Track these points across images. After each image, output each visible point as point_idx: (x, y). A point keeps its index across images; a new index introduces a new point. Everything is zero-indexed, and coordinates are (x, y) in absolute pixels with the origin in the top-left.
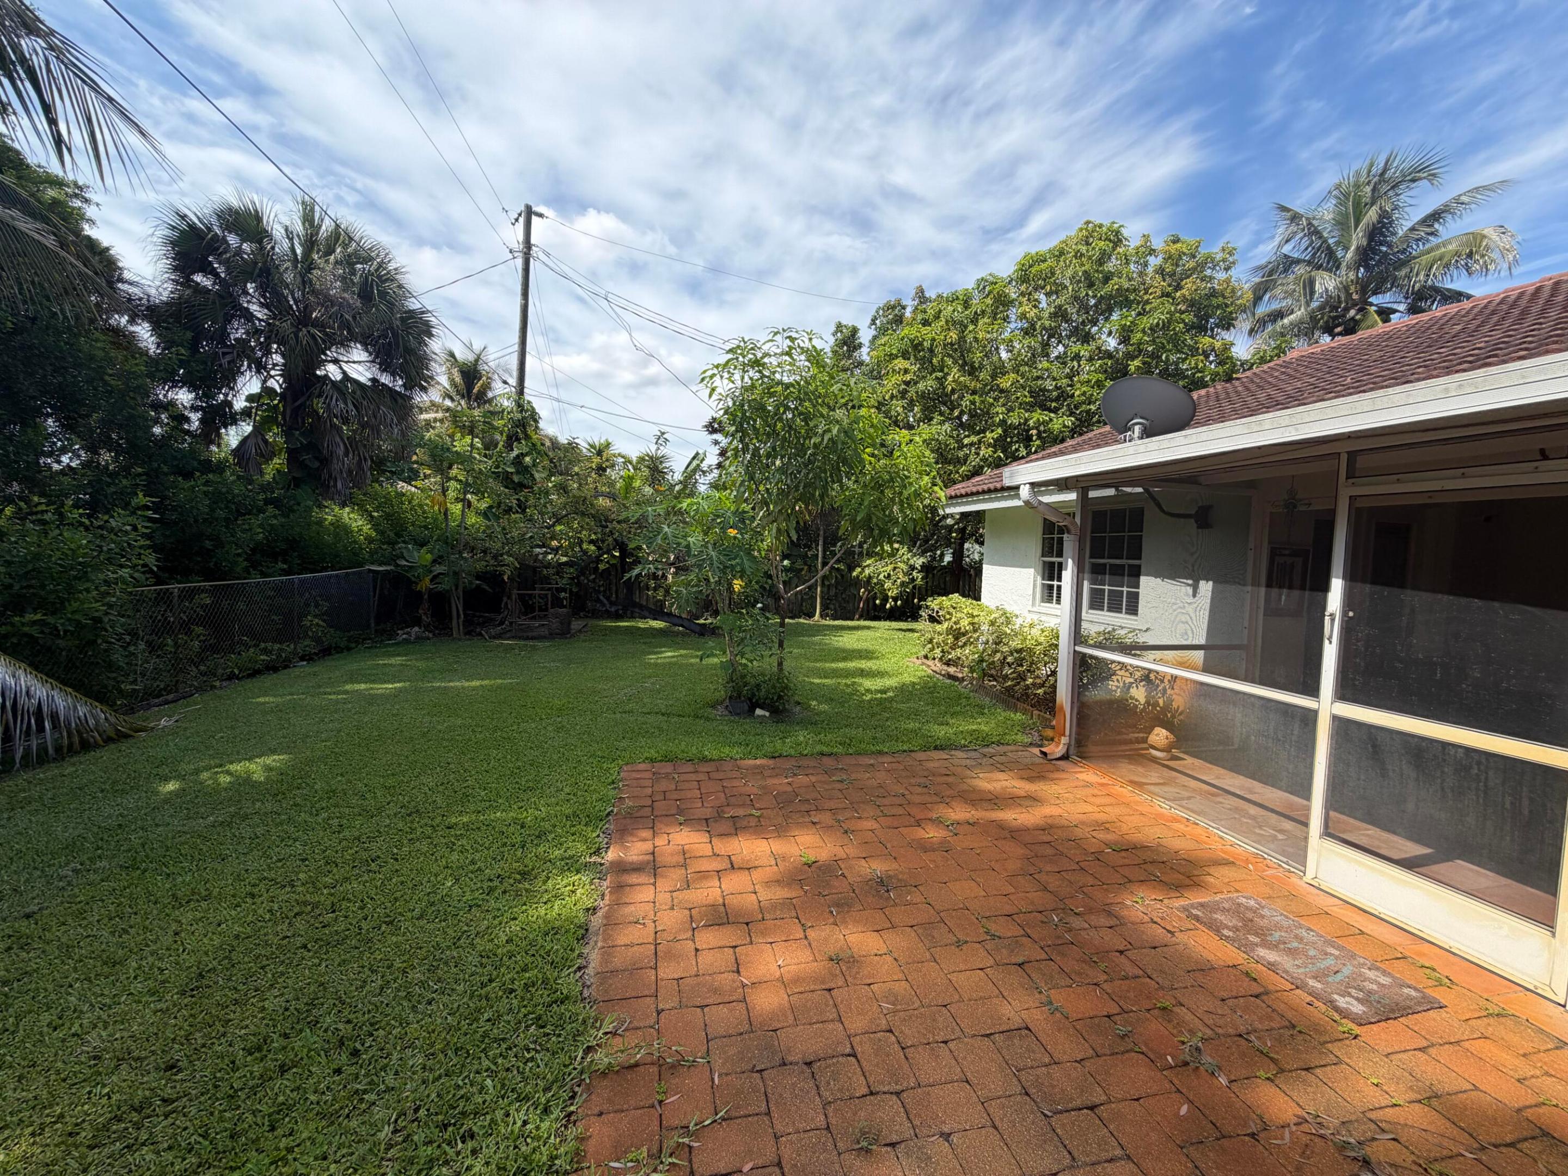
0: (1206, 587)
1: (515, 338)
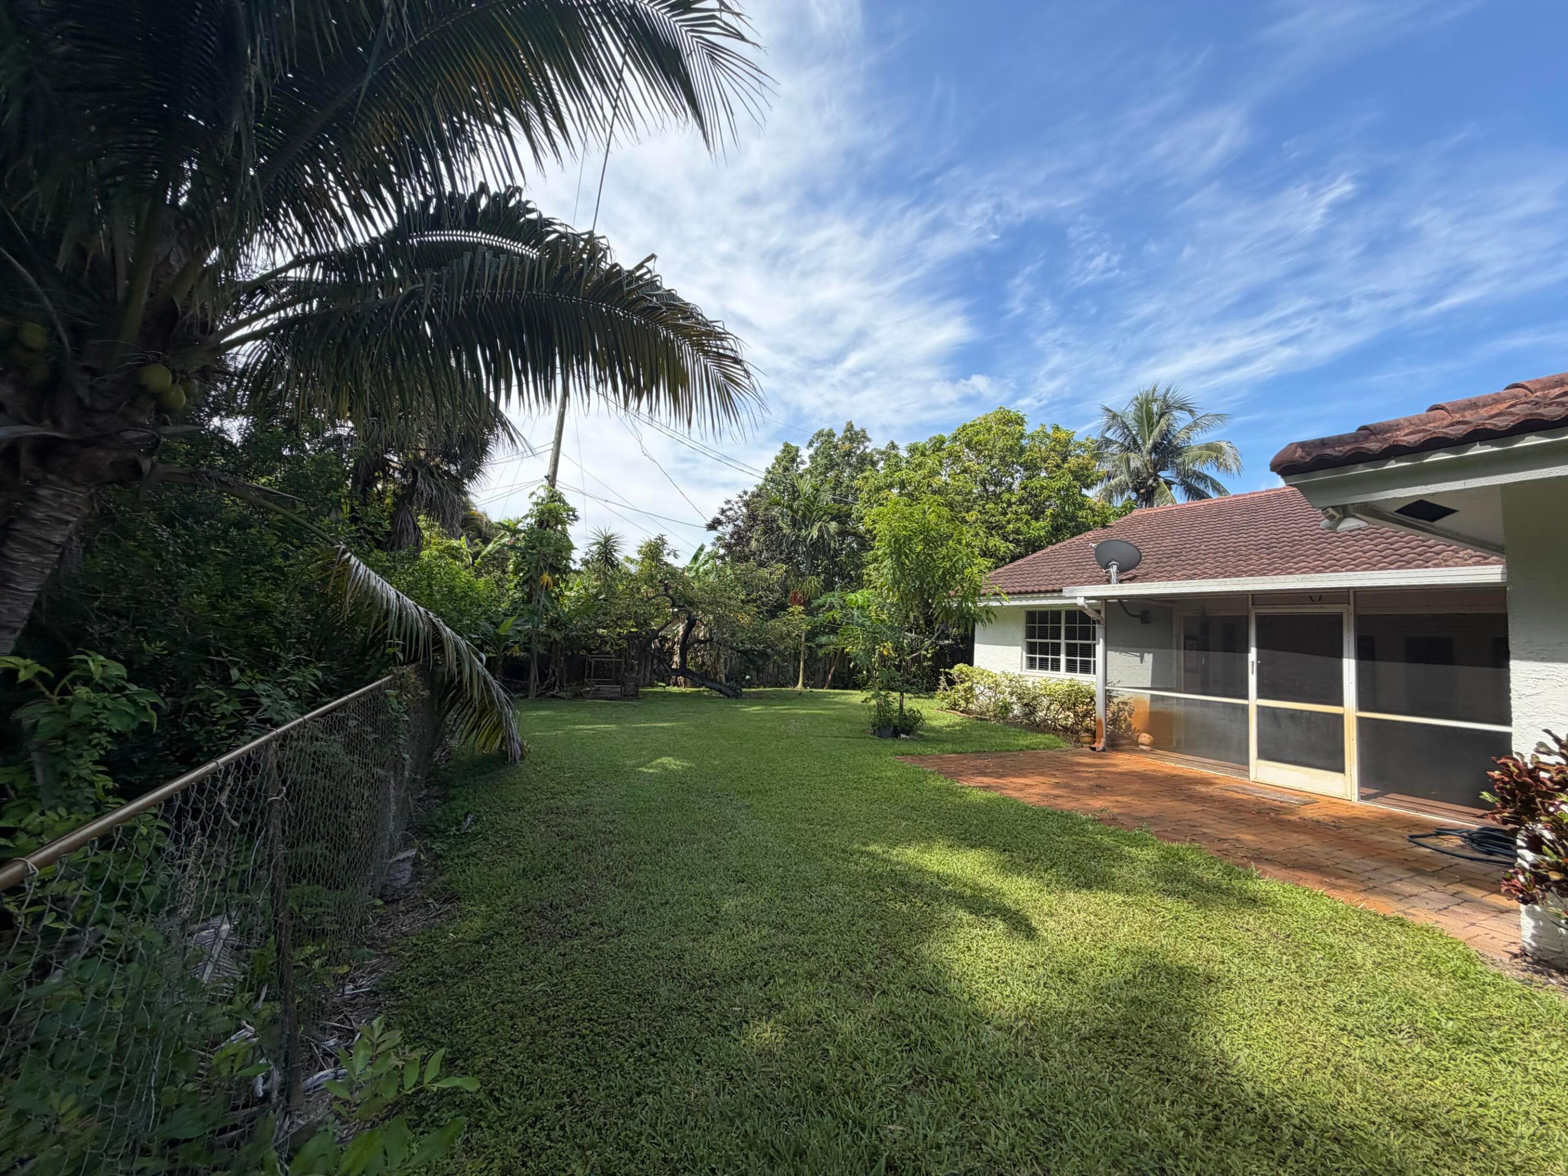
0: (1149, 657)
1: (552, 436)
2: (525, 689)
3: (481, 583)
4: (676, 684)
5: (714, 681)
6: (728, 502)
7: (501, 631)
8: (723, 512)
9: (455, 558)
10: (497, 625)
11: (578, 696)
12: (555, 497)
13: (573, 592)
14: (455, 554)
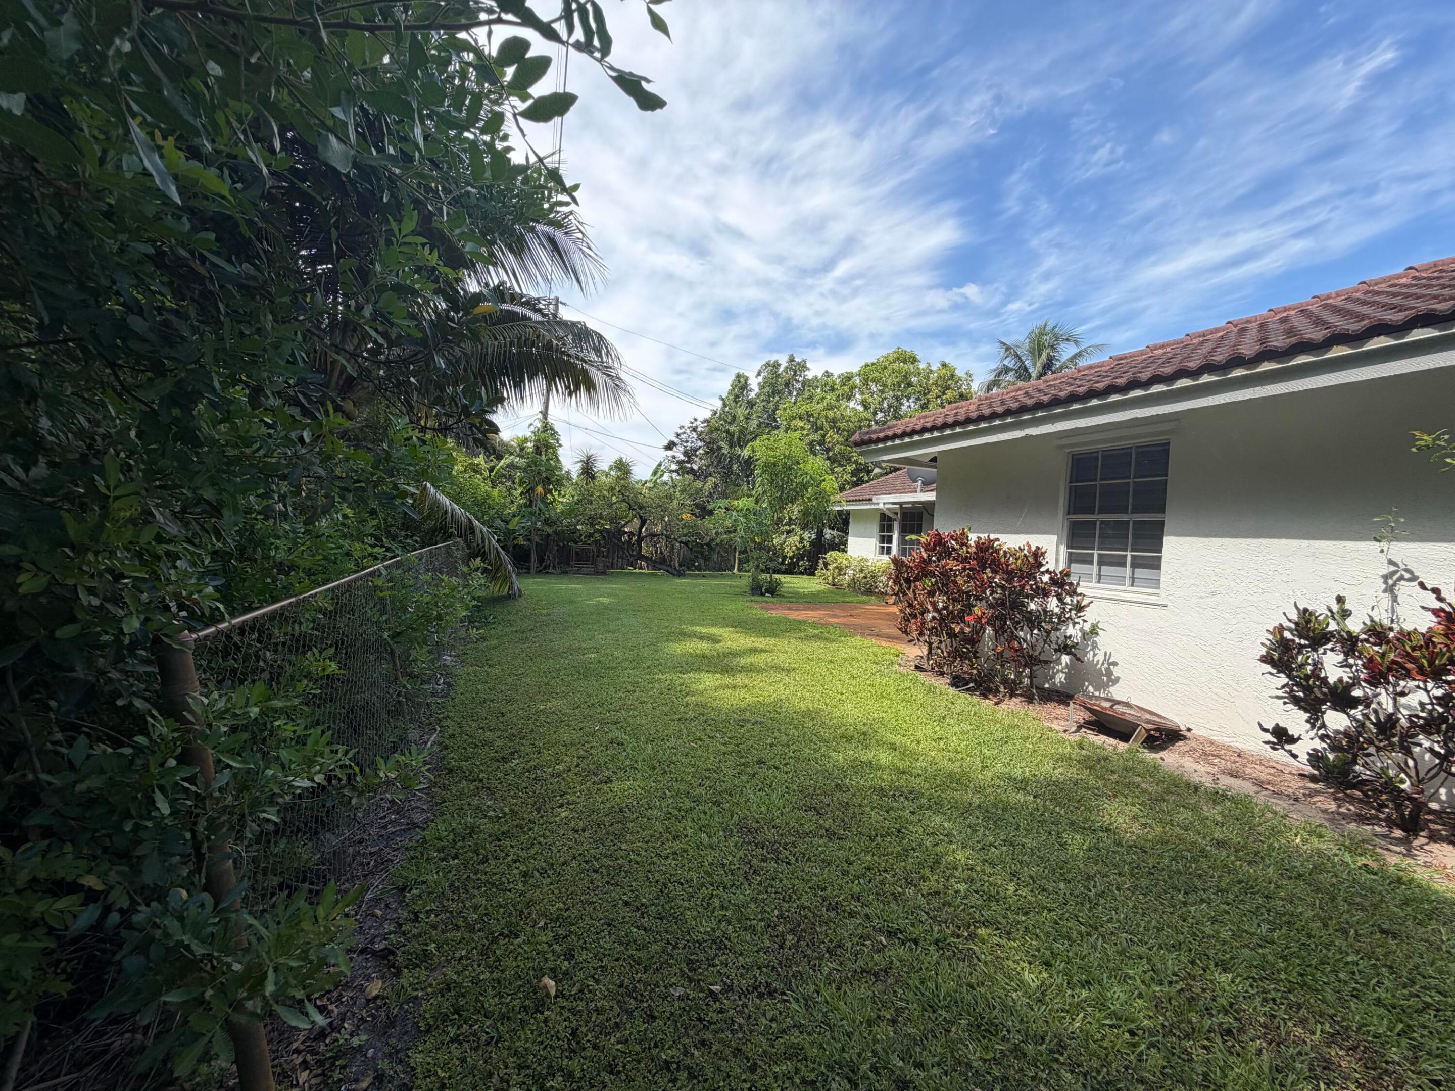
2: (529, 569)
3: (495, 493)
4: (640, 568)
5: (670, 566)
6: (682, 427)
7: (510, 527)
8: (678, 435)
9: (476, 472)
10: (507, 522)
11: (565, 573)
12: (547, 428)
13: (563, 499)
14: (476, 470)
